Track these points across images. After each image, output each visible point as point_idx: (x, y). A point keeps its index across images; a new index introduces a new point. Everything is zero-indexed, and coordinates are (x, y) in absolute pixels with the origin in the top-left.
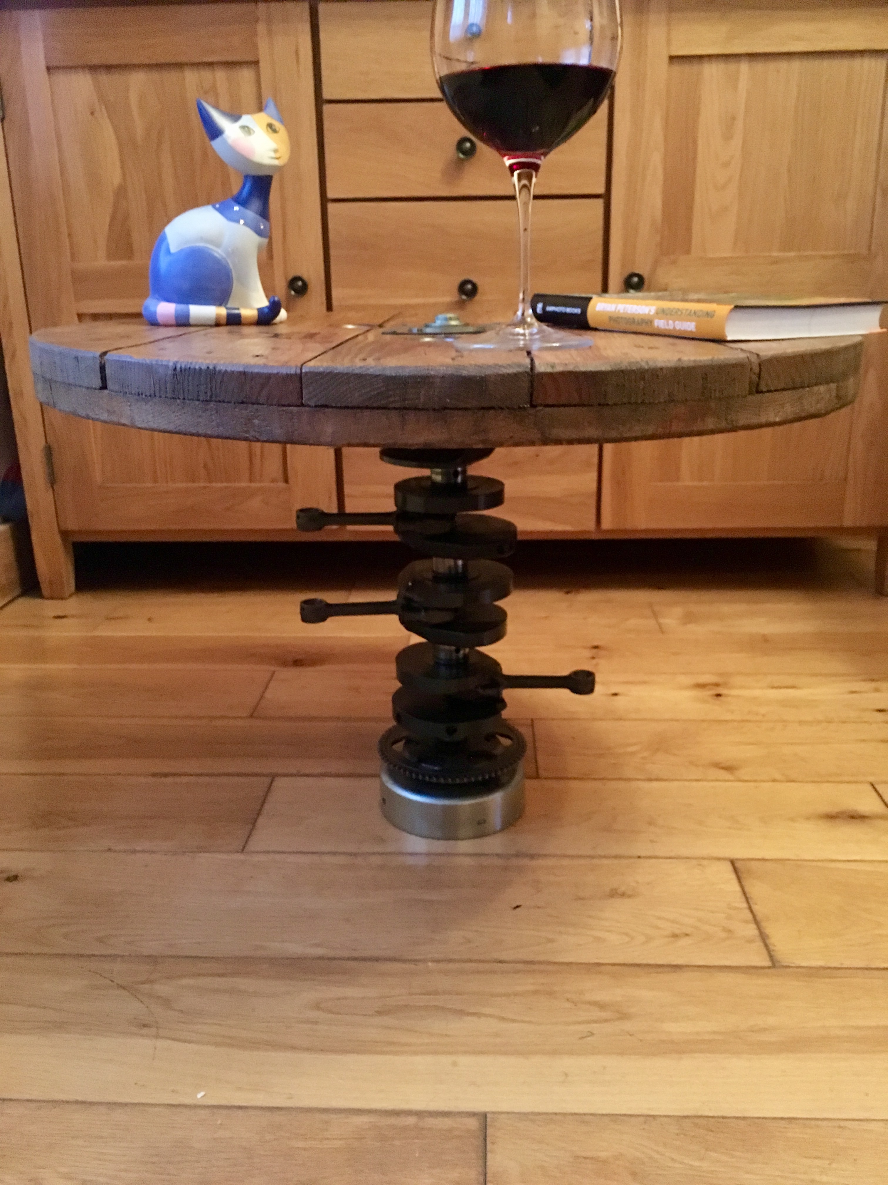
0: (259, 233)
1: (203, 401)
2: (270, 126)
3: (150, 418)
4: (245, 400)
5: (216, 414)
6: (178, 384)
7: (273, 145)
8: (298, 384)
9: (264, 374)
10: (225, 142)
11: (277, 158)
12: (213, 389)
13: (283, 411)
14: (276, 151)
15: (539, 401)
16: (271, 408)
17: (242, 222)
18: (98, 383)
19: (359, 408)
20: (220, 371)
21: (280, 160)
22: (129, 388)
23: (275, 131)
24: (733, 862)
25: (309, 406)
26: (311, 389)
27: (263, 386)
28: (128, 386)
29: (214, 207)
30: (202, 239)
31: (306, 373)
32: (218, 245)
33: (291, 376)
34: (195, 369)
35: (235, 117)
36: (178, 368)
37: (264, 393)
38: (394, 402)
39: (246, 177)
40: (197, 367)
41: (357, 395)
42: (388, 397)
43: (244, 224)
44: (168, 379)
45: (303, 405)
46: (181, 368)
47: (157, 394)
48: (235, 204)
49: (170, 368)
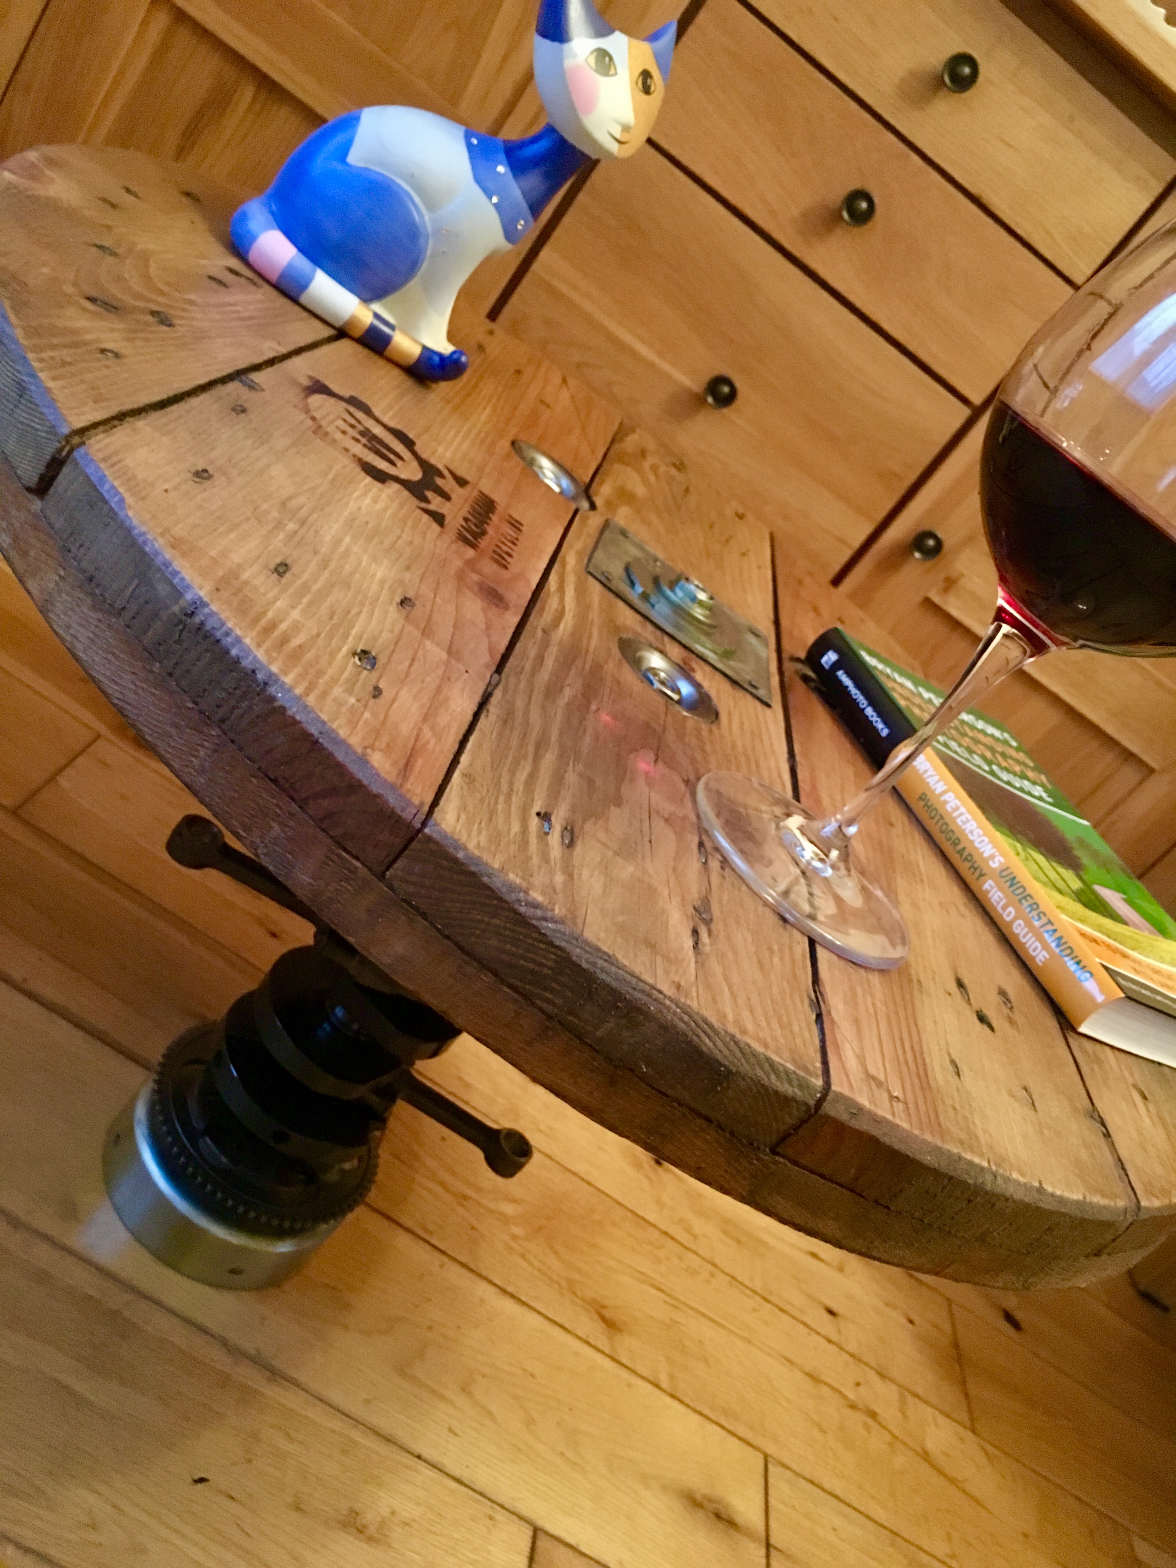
0: (510, 234)
1: (201, 712)
2: (646, 75)
3: (84, 635)
4: (282, 781)
5: (209, 752)
6: (176, 642)
7: (629, 117)
8: (398, 842)
9: (351, 775)
10: (559, 59)
11: (620, 142)
12: (238, 712)
13: (339, 856)
14: (626, 129)
15: (790, 1152)
16: (321, 835)
17: (495, 200)
18: (31, 472)
19: (478, 960)
20: (272, 699)
21: (623, 146)
22: (82, 550)
23: (647, 90)
24: (537, 1531)
25: (391, 888)
26: (417, 868)
27: (331, 792)
28: (81, 546)
29: (467, 137)
30: (411, 178)
31: (429, 839)
32: (432, 207)
33: (397, 822)
34: (227, 652)
35: (602, 27)
36: (197, 620)
37: (326, 804)
38: (547, 1001)
39: (550, 130)
40: (234, 652)
41: (494, 942)
42: (545, 989)
43: (495, 205)
44: (164, 615)
45: (381, 876)
46: (202, 623)
47: (127, 615)
48: (505, 162)
49: (182, 603)
